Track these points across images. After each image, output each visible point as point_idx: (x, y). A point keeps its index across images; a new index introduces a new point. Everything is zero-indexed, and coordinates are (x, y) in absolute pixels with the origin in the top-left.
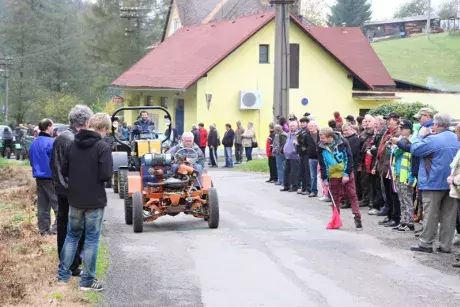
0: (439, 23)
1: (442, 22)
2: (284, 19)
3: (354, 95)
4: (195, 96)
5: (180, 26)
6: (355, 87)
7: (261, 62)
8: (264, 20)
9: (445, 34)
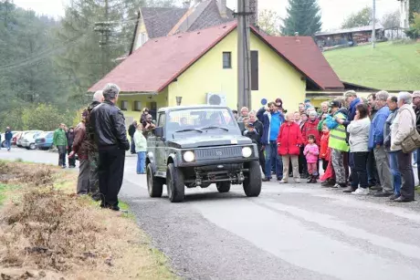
0: (383, 32)
1: (386, 32)
2: (245, 28)
3: (307, 95)
4: (167, 98)
5: (147, 39)
6: (308, 89)
7: (224, 67)
8: (226, 30)
9: (390, 43)
